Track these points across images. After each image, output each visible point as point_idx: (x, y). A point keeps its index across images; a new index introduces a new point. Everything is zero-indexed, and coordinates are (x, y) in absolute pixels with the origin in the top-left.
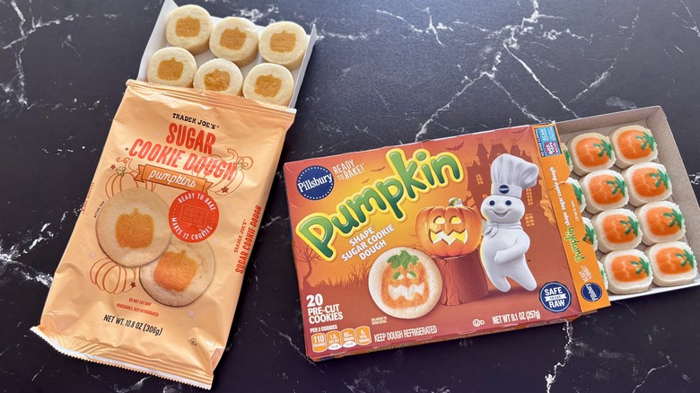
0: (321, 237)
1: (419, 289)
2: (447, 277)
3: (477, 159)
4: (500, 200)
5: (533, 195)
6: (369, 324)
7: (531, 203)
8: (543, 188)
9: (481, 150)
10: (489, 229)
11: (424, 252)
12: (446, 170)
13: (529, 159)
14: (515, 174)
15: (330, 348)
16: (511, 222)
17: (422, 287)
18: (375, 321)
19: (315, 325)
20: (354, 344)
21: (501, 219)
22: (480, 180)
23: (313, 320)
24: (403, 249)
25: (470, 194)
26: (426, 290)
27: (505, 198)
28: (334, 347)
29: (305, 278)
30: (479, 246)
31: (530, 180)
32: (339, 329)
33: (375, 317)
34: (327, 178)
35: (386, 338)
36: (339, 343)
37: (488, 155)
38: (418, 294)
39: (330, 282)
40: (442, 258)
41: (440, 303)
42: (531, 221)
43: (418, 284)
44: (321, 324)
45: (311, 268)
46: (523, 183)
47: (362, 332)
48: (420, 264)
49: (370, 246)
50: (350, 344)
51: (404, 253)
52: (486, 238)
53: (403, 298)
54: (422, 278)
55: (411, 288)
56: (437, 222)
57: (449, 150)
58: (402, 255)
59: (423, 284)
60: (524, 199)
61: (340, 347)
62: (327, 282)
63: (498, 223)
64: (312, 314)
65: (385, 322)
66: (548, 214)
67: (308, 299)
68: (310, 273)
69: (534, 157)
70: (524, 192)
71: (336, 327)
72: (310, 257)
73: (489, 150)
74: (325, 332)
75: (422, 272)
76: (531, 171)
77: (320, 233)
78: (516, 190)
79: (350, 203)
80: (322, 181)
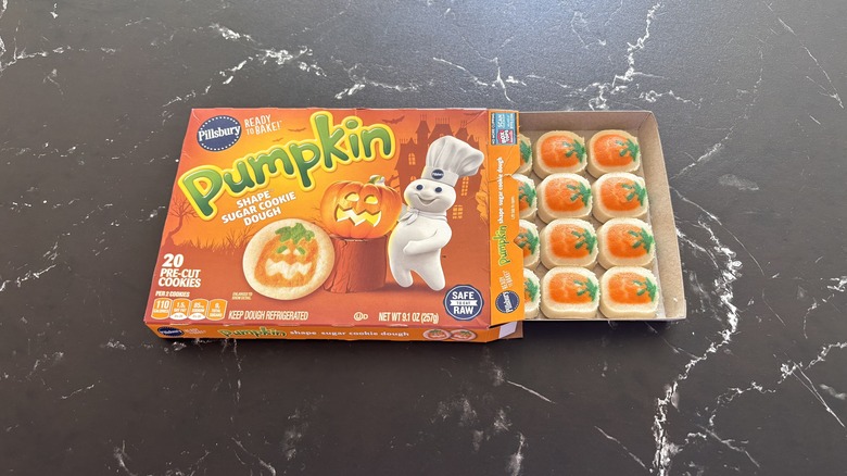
0: (205, 193)
1: (303, 269)
2: (342, 260)
3: (415, 137)
4: (430, 186)
5: (469, 186)
6: (228, 297)
7: (464, 193)
8: (483, 179)
9: (423, 128)
10: (408, 214)
11: (324, 229)
12: (377, 143)
13: (475, 145)
14: (454, 160)
15: (173, 317)
16: (435, 211)
17: (308, 266)
18: (237, 296)
19: (164, 289)
20: (203, 317)
21: (426, 206)
22: (412, 160)
23: (163, 282)
24: (299, 221)
25: (396, 174)
26: (312, 271)
27: (437, 184)
28: (178, 316)
29: (171, 234)
30: (391, 232)
31: (471, 168)
32: (190, 298)
33: (239, 291)
34: (234, 131)
35: (243, 317)
36: (185, 313)
37: (429, 135)
38: (299, 274)
39: (199, 243)
40: (343, 238)
41: (324, 287)
42: (459, 213)
43: (304, 263)
44: (172, 289)
45: (181, 224)
46: (462, 171)
47: (217, 305)
48: (314, 241)
49: (259, 211)
50: (197, 316)
51: (299, 226)
52: (401, 225)
53: (281, 275)
54: (311, 257)
55: (294, 266)
56: (349, 198)
57: (386, 122)
58: (295, 228)
59: (310, 264)
60: (458, 188)
61: (184, 317)
62: (195, 243)
63: (420, 210)
64: (164, 275)
65: (249, 298)
66: (481, 209)
67: (165, 257)
68: (178, 229)
69: (482, 143)
70: (460, 181)
71: (188, 295)
72: (185, 211)
73: (431, 129)
74: (173, 298)
75: (314, 250)
76: (475, 158)
77: (205, 188)
78: (451, 177)
79: (251, 161)
80: (227, 132)
